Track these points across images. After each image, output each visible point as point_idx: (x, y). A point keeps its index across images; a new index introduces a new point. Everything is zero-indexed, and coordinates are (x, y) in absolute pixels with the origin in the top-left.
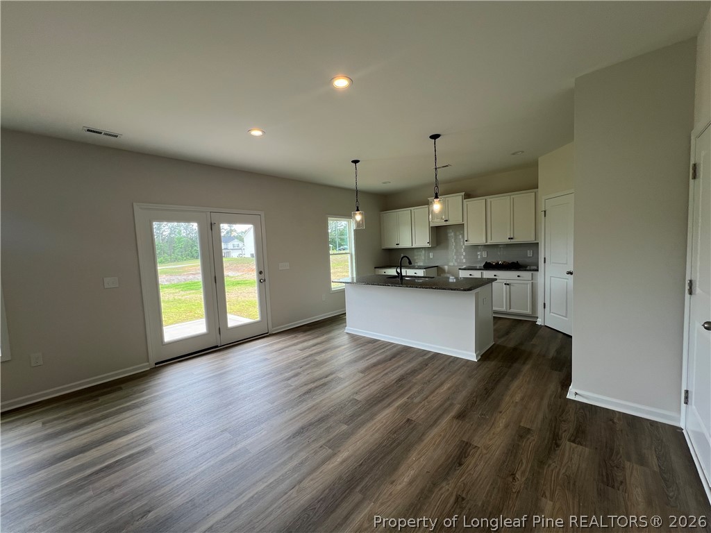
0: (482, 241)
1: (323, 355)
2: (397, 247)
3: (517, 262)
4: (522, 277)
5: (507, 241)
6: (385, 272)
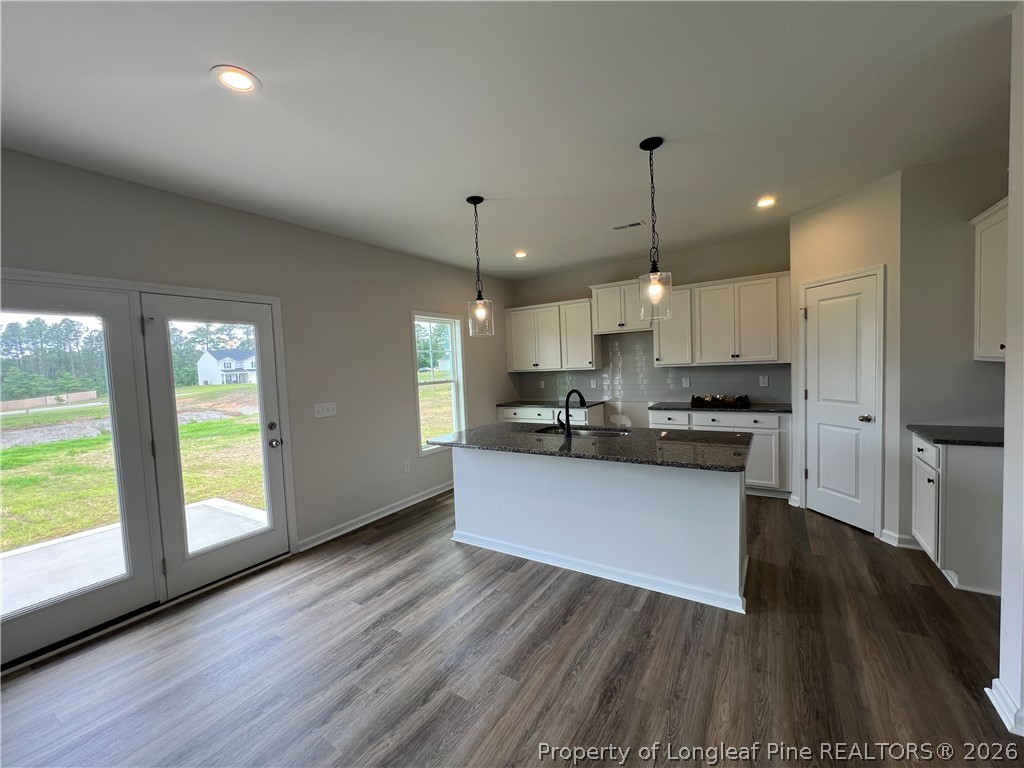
0: (686, 360)
1: (411, 616)
2: (533, 369)
3: (746, 396)
4: (762, 423)
5: (729, 360)
6: (515, 414)
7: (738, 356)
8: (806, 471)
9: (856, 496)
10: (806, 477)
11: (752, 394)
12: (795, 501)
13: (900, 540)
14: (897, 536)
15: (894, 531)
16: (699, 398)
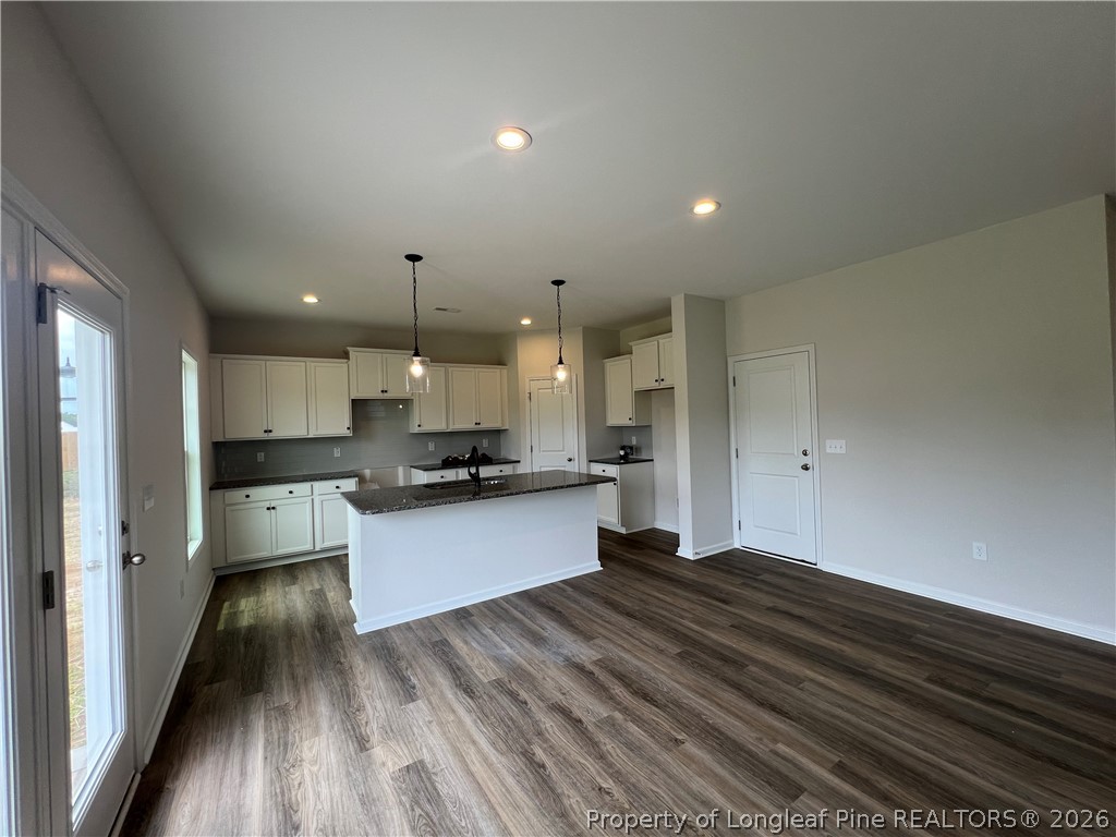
0: (441, 426)
5: (473, 427)
6: (248, 496)
7: (479, 424)
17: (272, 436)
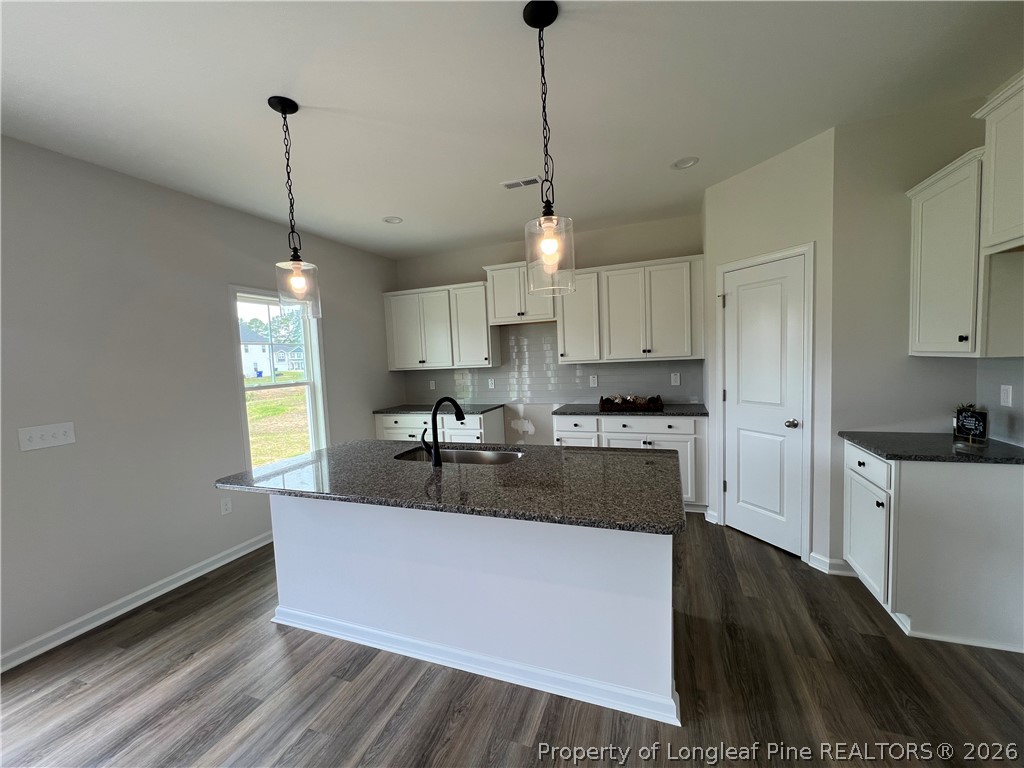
0: (592, 356)
2: (421, 367)
3: (659, 397)
4: (677, 428)
5: (640, 356)
6: (396, 422)
7: (649, 351)
8: (725, 482)
9: (781, 513)
10: (725, 490)
11: (666, 395)
12: (713, 517)
13: (832, 566)
14: (828, 561)
15: (825, 556)
16: (607, 399)
17: (425, 366)
